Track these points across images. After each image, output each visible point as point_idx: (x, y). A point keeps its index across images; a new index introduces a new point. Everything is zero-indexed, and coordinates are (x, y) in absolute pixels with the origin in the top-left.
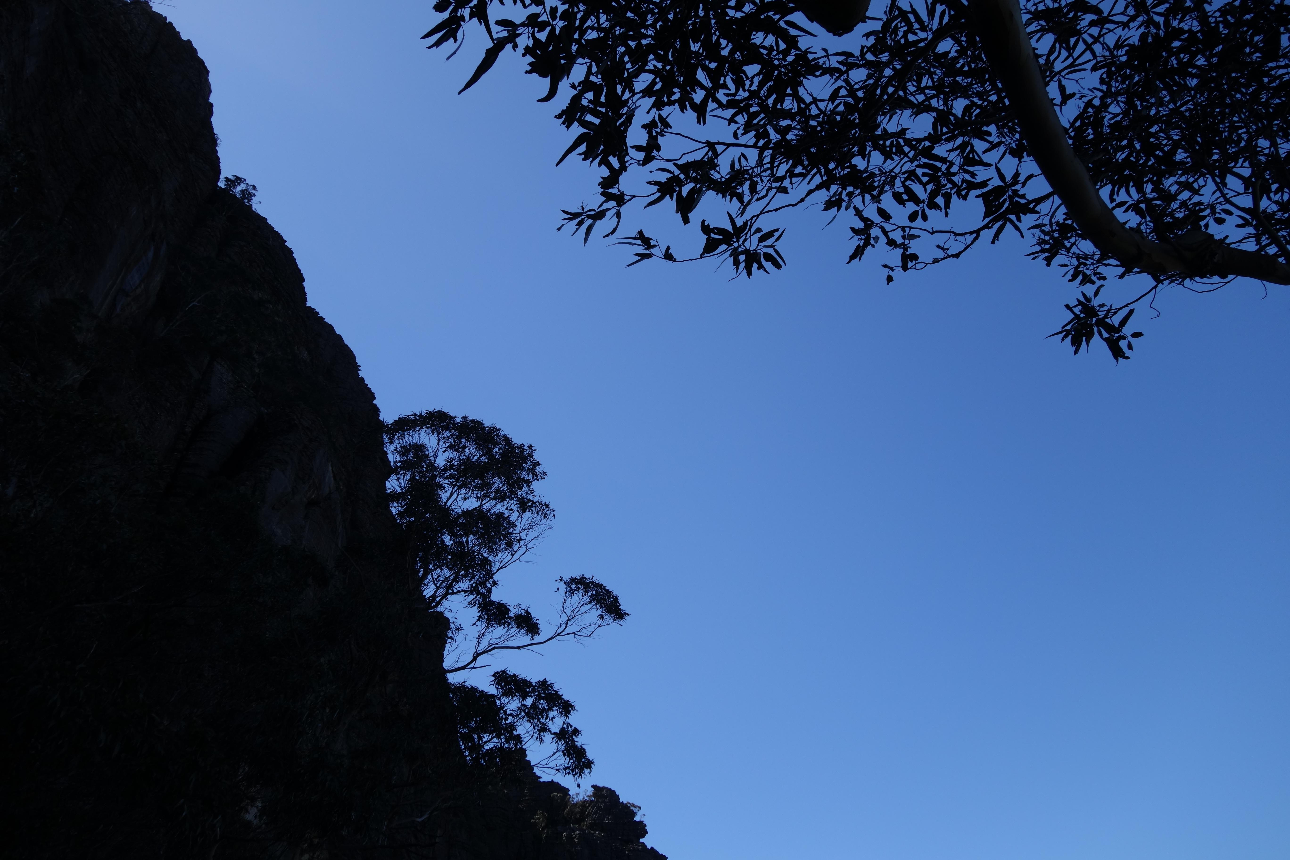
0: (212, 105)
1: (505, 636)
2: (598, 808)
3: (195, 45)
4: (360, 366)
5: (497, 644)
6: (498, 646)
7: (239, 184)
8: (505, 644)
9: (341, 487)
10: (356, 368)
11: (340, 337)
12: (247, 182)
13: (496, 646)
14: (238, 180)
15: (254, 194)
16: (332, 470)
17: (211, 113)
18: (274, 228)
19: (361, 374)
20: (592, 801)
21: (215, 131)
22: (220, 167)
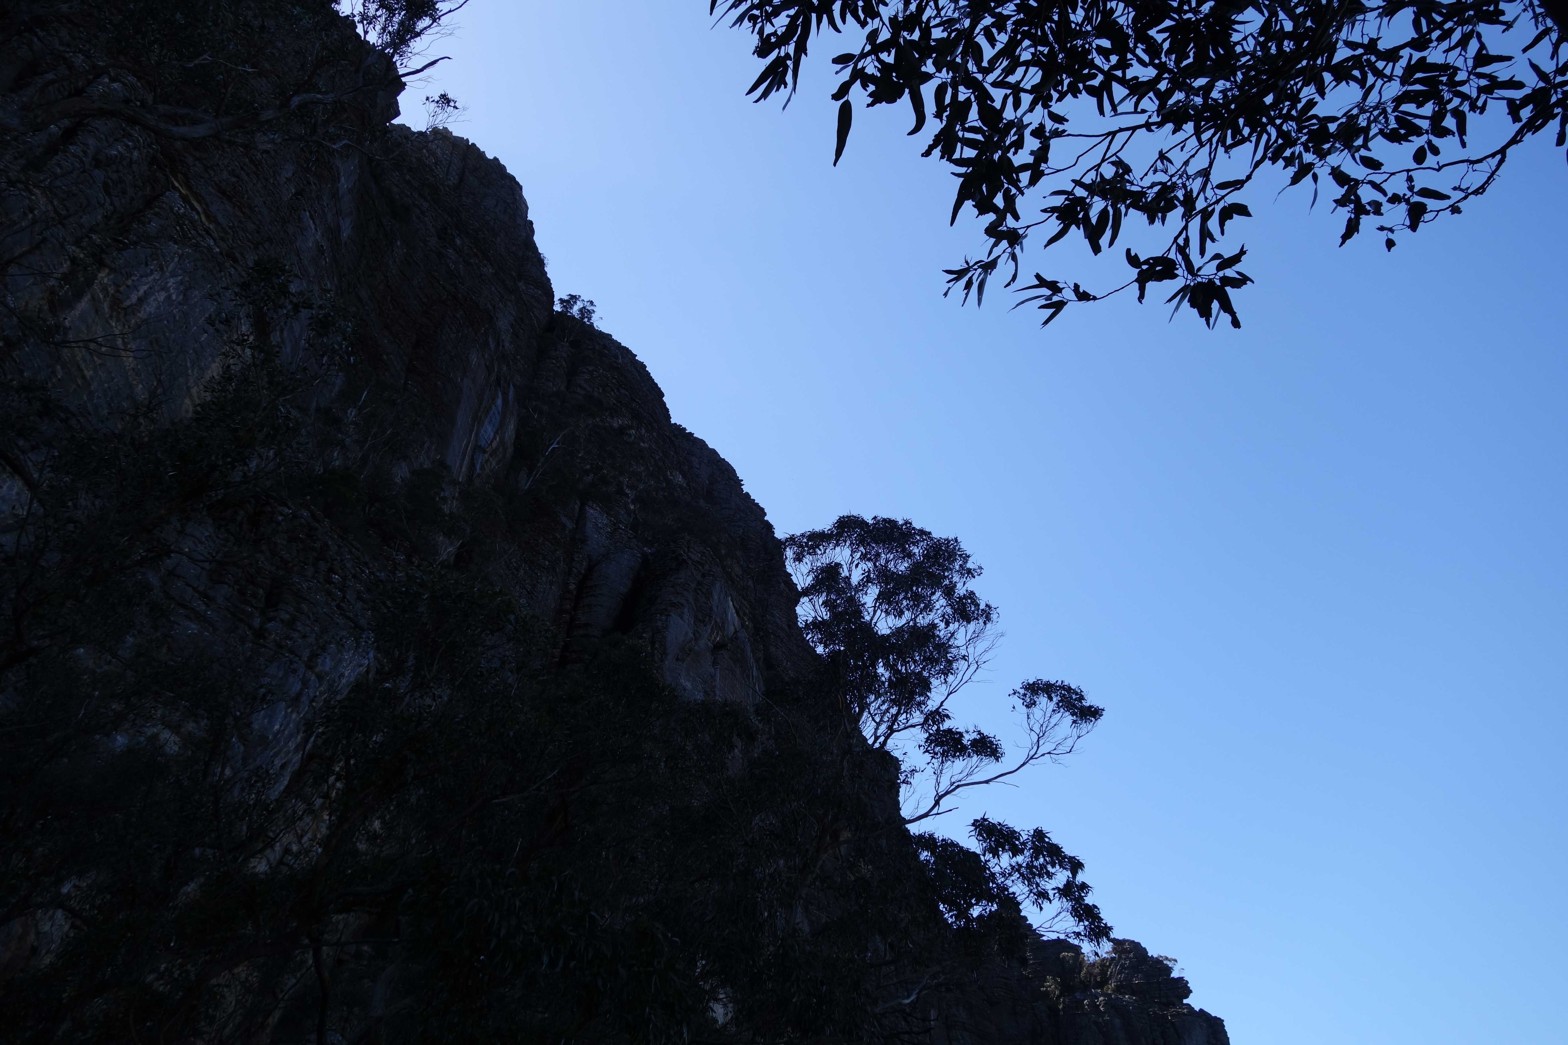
0: (531, 223)
1: (967, 770)
2: (1122, 966)
3: (502, 162)
4: (742, 480)
5: (960, 781)
6: (962, 783)
7: (575, 303)
8: (969, 780)
9: (747, 623)
10: (738, 483)
11: (714, 452)
12: (582, 298)
13: (959, 783)
14: (574, 298)
15: (593, 311)
16: (733, 604)
17: (532, 232)
18: (620, 344)
19: (745, 489)
20: (1113, 959)
21: (540, 251)
22: (552, 288)
